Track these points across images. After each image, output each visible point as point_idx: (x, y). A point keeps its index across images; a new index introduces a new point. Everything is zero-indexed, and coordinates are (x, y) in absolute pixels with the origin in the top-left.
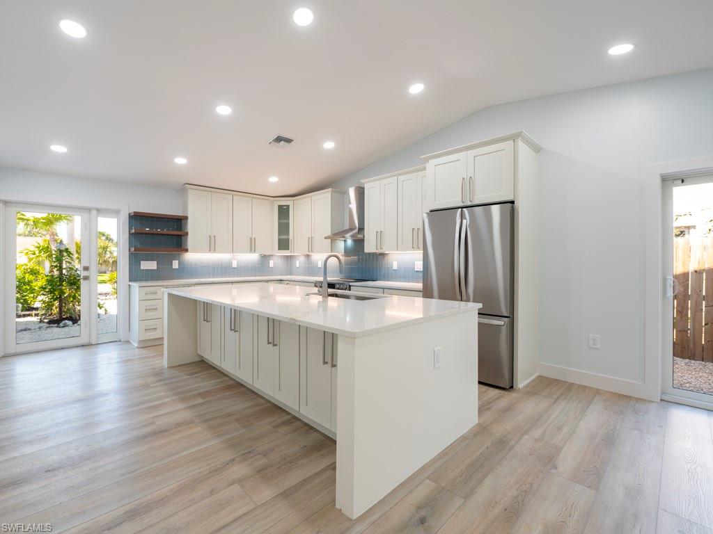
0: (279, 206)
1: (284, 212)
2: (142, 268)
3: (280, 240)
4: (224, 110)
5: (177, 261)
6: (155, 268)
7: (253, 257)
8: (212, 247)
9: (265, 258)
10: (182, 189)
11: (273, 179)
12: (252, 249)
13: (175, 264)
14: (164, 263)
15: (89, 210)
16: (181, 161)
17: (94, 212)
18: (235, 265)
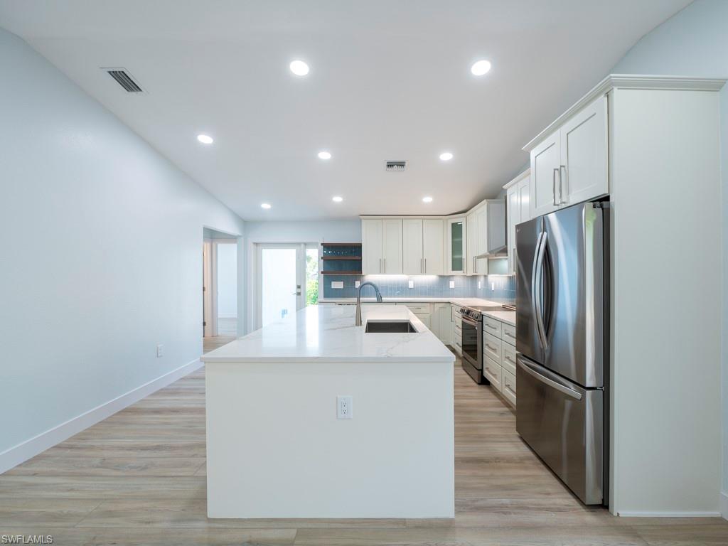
0: (453, 224)
1: (457, 230)
2: (333, 287)
3: (453, 260)
4: (325, 156)
5: (359, 282)
6: (342, 287)
7: (430, 278)
8: (383, 268)
9: (444, 279)
10: (357, 220)
11: (428, 200)
12: (423, 270)
13: (358, 284)
14: (349, 283)
15: (299, 244)
16: (338, 199)
17: (303, 245)
18: (411, 285)
